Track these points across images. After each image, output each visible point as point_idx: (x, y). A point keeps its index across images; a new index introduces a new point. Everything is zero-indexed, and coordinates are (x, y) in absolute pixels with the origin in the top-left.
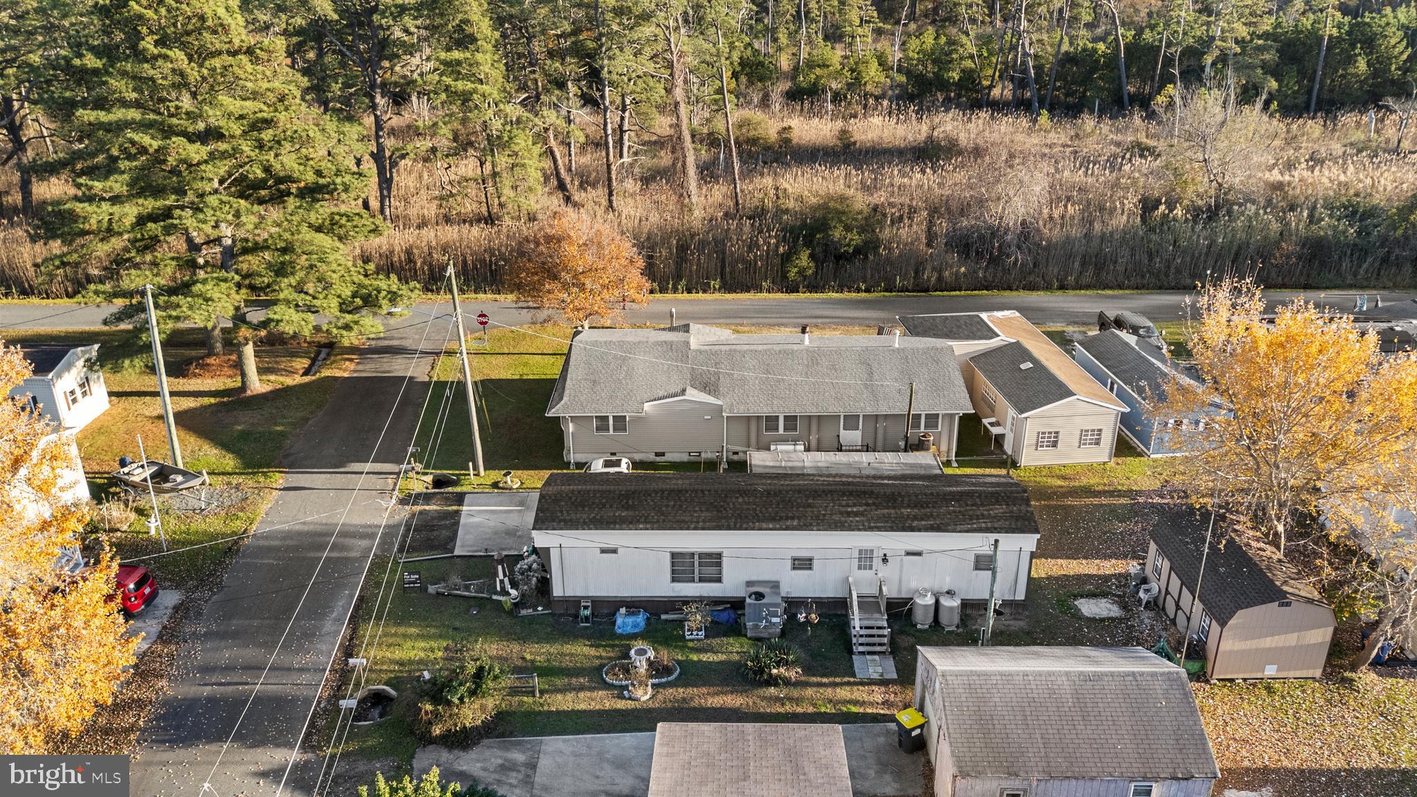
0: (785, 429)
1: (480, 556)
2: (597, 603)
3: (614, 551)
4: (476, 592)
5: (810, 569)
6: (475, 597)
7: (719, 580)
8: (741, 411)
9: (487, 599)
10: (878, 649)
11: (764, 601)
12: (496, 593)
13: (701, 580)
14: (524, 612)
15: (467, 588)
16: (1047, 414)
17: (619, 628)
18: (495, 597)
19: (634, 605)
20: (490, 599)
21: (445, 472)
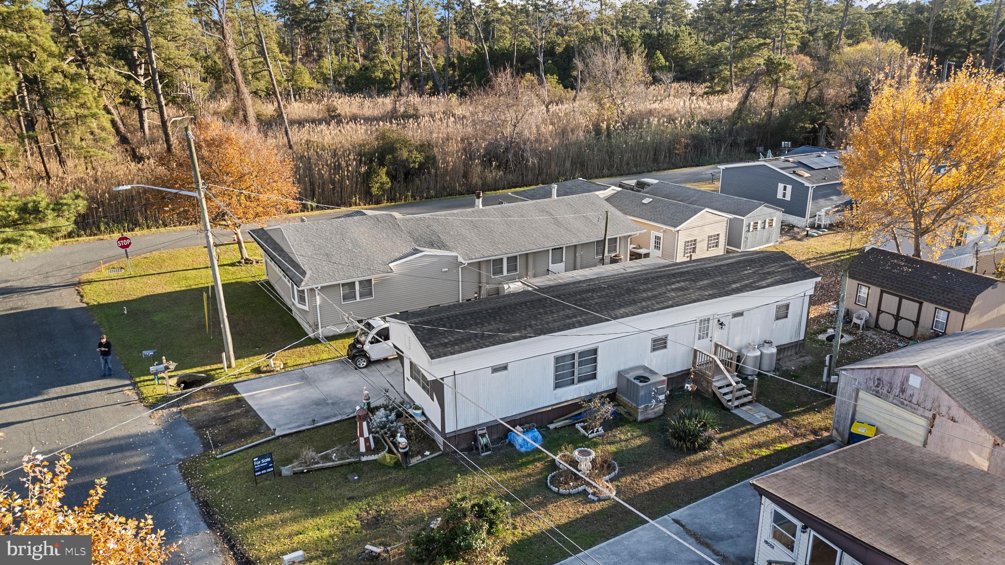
0: (508, 271)
1: (308, 430)
2: (493, 428)
3: (505, 368)
4: (339, 460)
5: (665, 347)
6: (341, 465)
7: (594, 377)
8: (477, 257)
9: (356, 463)
10: (746, 400)
11: (650, 382)
12: (363, 454)
13: (581, 380)
14: (414, 461)
15: (327, 458)
16: (696, 224)
17: (521, 446)
18: (364, 459)
19: (527, 421)
20: (360, 462)
21: (188, 371)
